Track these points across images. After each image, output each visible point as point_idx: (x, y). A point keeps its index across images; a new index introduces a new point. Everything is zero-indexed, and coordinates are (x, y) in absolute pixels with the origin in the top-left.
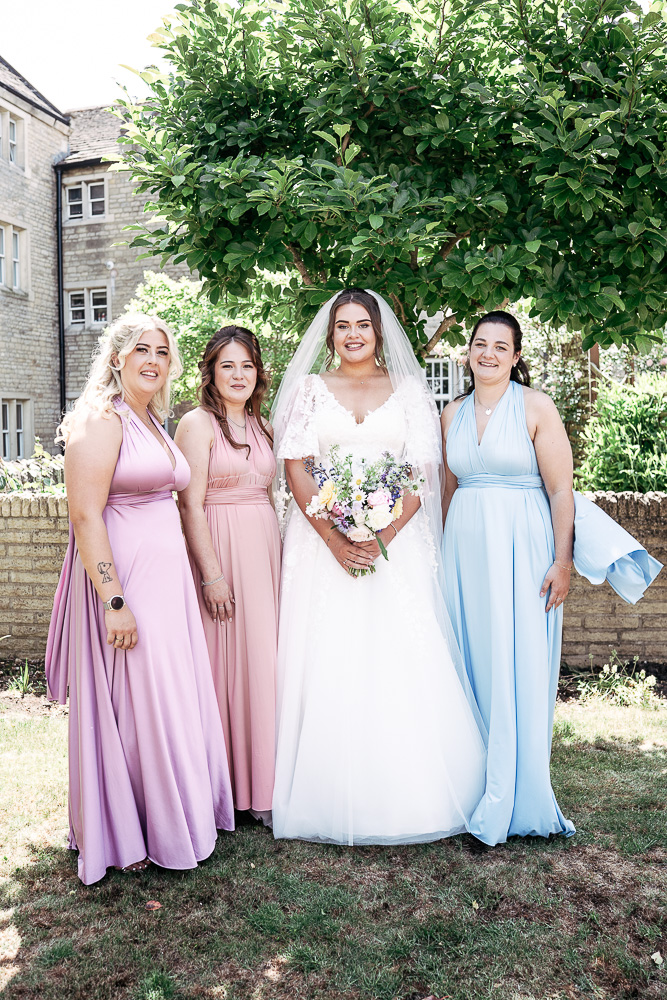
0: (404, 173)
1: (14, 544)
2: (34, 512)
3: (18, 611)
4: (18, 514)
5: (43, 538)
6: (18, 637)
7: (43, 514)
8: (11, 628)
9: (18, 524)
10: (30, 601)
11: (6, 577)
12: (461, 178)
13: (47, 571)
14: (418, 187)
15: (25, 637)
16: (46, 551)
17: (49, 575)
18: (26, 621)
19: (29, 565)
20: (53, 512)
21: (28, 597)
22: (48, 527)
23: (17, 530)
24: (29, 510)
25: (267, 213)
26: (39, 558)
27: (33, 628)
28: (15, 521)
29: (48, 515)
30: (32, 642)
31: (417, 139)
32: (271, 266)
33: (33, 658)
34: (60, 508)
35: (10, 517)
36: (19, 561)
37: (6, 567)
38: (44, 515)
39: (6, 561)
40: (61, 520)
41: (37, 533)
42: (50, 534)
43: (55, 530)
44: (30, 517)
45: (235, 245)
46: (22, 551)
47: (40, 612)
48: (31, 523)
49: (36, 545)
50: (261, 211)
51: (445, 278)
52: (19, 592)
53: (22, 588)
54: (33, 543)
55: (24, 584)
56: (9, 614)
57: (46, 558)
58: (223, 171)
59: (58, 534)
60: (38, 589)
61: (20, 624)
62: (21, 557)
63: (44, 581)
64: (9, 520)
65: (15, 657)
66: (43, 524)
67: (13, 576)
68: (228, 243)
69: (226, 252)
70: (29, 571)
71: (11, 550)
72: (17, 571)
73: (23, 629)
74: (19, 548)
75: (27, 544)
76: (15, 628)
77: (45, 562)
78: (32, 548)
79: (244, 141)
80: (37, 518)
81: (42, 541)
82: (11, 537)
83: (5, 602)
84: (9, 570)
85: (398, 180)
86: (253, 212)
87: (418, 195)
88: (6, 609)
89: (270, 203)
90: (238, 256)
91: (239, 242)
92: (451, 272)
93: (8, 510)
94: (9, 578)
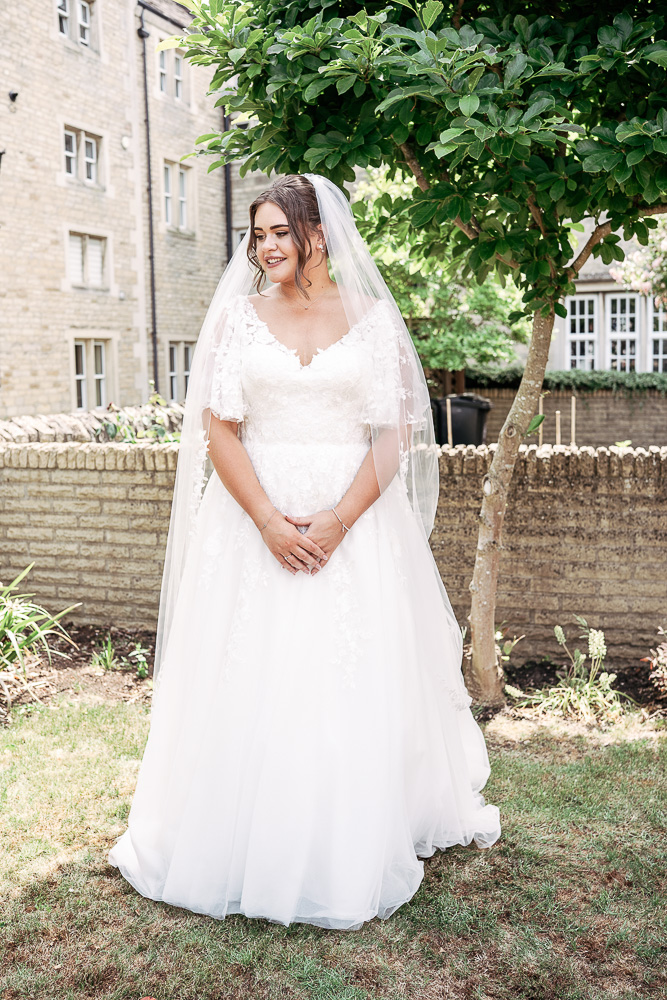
0: (537, 27)
1: (109, 500)
2: (129, 465)
3: (114, 574)
4: (113, 467)
5: (139, 493)
6: (114, 603)
7: (139, 467)
8: (107, 593)
9: (114, 477)
10: (126, 564)
11: (102, 537)
12: (611, 24)
13: (145, 531)
14: (553, 43)
15: (121, 603)
16: (142, 509)
17: (146, 535)
18: (122, 586)
19: (123, 523)
20: (150, 466)
21: (124, 559)
22: (145, 482)
23: (112, 485)
24: (124, 461)
25: (352, 88)
26: (136, 516)
27: (131, 594)
28: (110, 474)
29: (144, 469)
30: (129, 609)
32: (364, 161)
33: (130, 627)
34: (157, 461)
35: (104, 470)
36: (115, 519)
37: (101, 526)
38: (141, 469)
39: (102, 519)
40: (158, 474)
41: (133, 489)
42: (148, 490)
43: (152, 486)
44: (125, 470)
45: (319, 138)
46: (118, 507)
47: (138, 576)
48: (126, 478)
49: (133, 501)
50: (342, 89)
52: (115, 554)
53: (118, 549)
54: (129, 500)
55: (120, 545)
56: (104, 578)
57: (143, 516)
58: (291, 40)
59: (155, 490)
60: (135, 550)
61: (117, 589)
62: (117, 515)
63: (141, 543)
64: (104, 474)
65: (112, 625)
66: (140, 478)
67: (109, 536)
68: (310, 133)
69: (307, 148)
70: (126, 531)
71: (106, 507)
72: (112, 529)
73: (120, 594)
74: (114, 505)
75: (123, 501)
76: (111, 594)
77: (142, 521)
78: (128, 505)
80: (133, 471)
81: (139, 497)
82: (105, 492)
83: (101, 564)
84: (104, 529)
85: (527, 37)
86: (332, 90)
87: (552, 54)
88: (102, 571)
89: (354, 77)
90: (321, 150)
91: (324, 133)
92: (597, 152)
93: (102, 463)
94: (105, 538)
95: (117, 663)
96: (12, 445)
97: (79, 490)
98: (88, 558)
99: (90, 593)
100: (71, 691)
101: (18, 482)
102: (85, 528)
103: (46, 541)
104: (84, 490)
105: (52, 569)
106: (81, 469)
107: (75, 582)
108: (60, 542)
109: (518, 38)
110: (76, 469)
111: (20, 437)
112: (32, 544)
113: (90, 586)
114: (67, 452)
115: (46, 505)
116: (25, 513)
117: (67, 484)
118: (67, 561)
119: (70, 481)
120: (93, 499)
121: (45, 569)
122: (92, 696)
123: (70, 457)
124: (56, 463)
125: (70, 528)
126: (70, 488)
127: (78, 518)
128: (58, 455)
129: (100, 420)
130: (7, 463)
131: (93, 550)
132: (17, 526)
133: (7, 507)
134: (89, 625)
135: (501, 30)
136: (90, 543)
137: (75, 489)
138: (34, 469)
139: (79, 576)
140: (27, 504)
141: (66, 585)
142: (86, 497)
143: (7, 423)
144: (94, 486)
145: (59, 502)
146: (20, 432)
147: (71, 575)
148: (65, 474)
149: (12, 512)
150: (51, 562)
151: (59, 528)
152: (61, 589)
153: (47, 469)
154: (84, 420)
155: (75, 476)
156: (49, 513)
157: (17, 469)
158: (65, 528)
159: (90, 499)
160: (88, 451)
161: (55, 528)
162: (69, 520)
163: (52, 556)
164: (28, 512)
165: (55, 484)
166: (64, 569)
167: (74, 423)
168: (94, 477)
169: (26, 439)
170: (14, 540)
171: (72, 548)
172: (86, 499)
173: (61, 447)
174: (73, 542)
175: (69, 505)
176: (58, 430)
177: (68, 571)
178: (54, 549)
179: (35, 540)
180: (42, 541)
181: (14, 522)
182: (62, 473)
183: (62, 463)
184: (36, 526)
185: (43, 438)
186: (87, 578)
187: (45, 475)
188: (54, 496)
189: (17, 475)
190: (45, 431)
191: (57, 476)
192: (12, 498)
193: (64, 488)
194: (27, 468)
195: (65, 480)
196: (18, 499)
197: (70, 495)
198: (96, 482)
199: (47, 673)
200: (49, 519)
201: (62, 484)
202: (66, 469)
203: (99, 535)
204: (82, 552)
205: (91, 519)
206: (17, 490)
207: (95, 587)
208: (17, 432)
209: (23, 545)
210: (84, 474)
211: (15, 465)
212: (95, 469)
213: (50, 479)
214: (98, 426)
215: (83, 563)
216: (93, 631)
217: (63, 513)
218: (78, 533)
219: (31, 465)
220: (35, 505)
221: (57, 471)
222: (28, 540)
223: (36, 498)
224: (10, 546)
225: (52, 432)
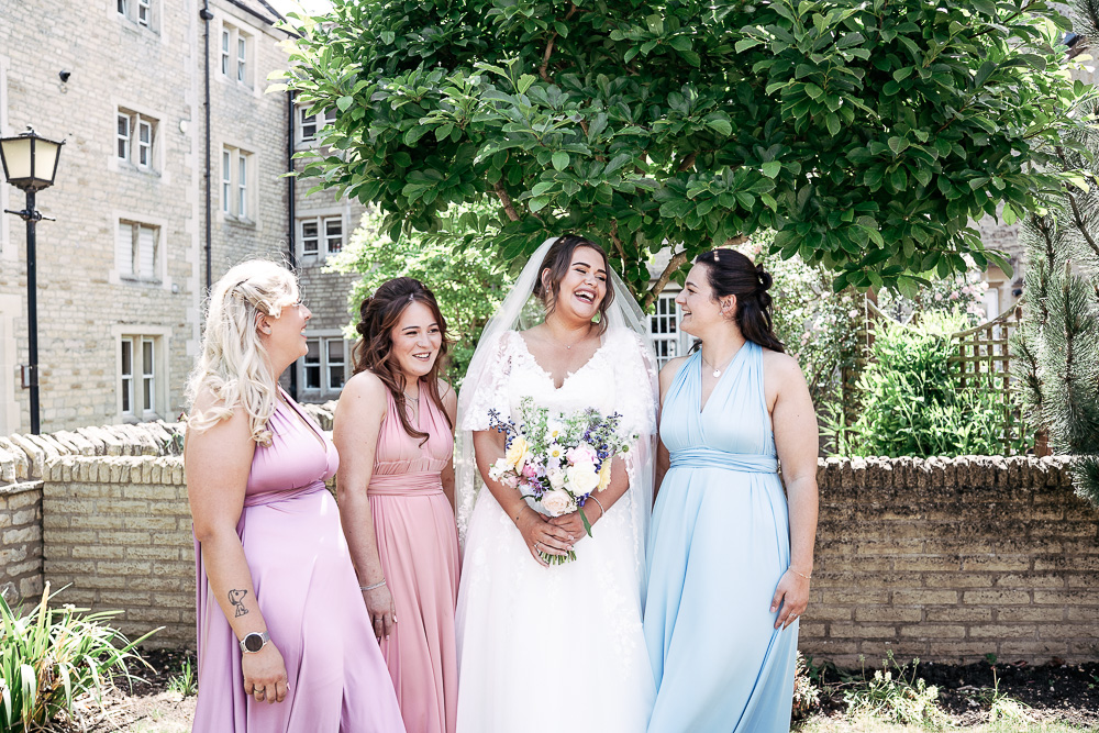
0: (614, 85)
3: (190, 594)
6: (189, 625)
8: (181, 614)
11: (177, 555)
12: (680, 92)
14: (630, 101)
25: (449, 136)
31: (626, 44)
32: (459, 198)
35: (181, 485)
37: (176, 543)
39: (177, 536)
45: (416, 174)
50: (440, 136)
51: (663, 207)
56: (179, 598)
58: (396, 88)
64: (181, 489)
65: (186, 648)
67: (185, 553)
68: (408, 170)
69: (405, 183)
71: (182, 524)
72: (188, 546)
79: (428, 50)
82: (182, 507)
83: (176, 583)
84: (180, 547)
85: (607, 94)
86: (430, 135)
87: (629, 111)
88: (177, 591)
89: (452, 124)
90: (419, 187)
91: (421, 170)
92: (671, 199)
93: (179, 477)
94: (180, 556)
96: (81, 459)
97: (153, 506)
98: (161, 577)
99: (164, 614)
100: (148, 719)
101: (87, 497)
102: (158, 546)
103: (115, 560)
104: (159, 506)
105: (122, 590)
106: (156, 484)
107: (147, 603)
108: (131, 561)
109: (599, 94)
110: (151, 484)
111: (86, 449)
112: (100, 564)
113: (163, 607)
114: (141, 466)
115: (118, 522)
116: (93, 530)
117: (141, 499)
118: (139, 581)
119: (144, 496)
120: (169, 516)
121: (113, 590)
122: (172, 723)
123: (145, 471)
124: (129, 477)
125: (142, 546)
126: (145, 504)
127: (151, 535)
128: (130, 469)
129: (168, 430)
130: (75, 477)
131: (167, 568)
132: (84, 544)
133: (73, 524)
134: (160, 649)
135: (584, 86)
136: (164, 562)
137: (149, 504)
138: (105, 484)
139: (152, 596)
140: (94, 521)
141: (137, 606)
142: (161, 514)
143: (72, 433)
144: (170, 501)
145: (132, 519)
146: (87, 444)
147: (142, 596)
148: (138, 489)
149: (79, 529)
150: (120, 582)
151: (131, 546)
152: (130, 610)
153: (119, 483)
154: (152, 431)
155: (148, 492)
156: (120, 530)
157: (86, 483)
158: (138, 546)
159: (165, 515)
160: (164, 465)
161: (126, 546)
162: (144, 537)
163: (122, 575)
164: (96, 530)
165: (128, 499)
166: (135, 591)
167: (142, 434)
168: (170, 493)
169: (92, 452)
170: (80, 559)
171: (145, 567)
172: (160, 515)
173: (136, 461)
174: (145, 561)
175: (143, 522)
176: (125, 441)
177: (139, 592)
178: (124, 568)
179: (104, 559)
180: (111, 560)
181: (81, 540)
182: (135, 487)
183: (136, 477)
184: (105, 545)
185: (110, 450)
186: (159, 599)
187: (117, 491)
188: (126, 513)
189: (85, 490)
190: (113, 442)
191: (129, 491)
192: (79, 514)
193: (137, 503)
194: (98, 483)
195: (138, 495)
196: (86, 515)
197: (143, 510)
198: (172, 497)
199: (120, 701)
200: (120, 536)
201: (135, 499)
202: (141, 484)
203: (176, 553)
204: (155, 571)
205: (166, 536)
206: (85, 506)
207: (169, 608)
208: (82, 444)
209: (90, 564)
210: (158, 489)
211: (84, 479)
212: (172, 484)
213: (122, 494)
214: (168, 438)
215: (156, 582)
216: (166, 654)
217: (136, 530)
218: (151, 551)
219: (102, 480)
220: (106, 522)
221: (130, 486)
222: (96, 561)
223: (106, 514)
224: (75, 565)
225: (120, 443)
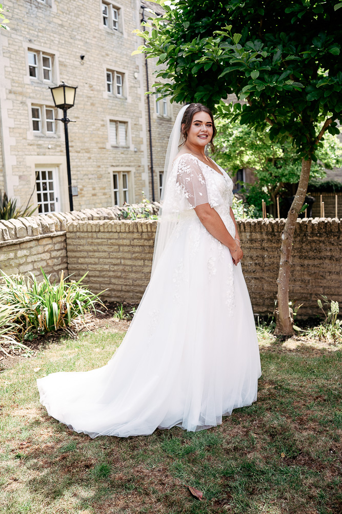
0: (289, 37)
1: (123, 245)
2: (131, 230)
3: (125, 278)
4: (124, 231)
5: (136, 242)
6: (125, 292)
7: (135, 231)
8: (122, 287)
9: (124, 235)
10: (130, 274)
12: (318, 36)
13: (138, 259)
14: (297, 44)
15: (128, 291)
16: (137, 249)
17: (139, 261)
18: (128, 284)
19: (129, 255)
20: (140, 230)
21: (129, 272)
22: (138, 237)
23: (124, 239)
24: (129, 228)
25: (211, 68)
26: (134, 252)
27: (132, 287)
28: (123, 234)
29: (138, 231)
30: (131, 294)
33: (132, 302)
34: (143, 228)
35: (120, 232)
36: (125, 254)
37: (119, 257)
38: (136, 231)
39: (120, 254)
40: (144, 234)
41: (133, 240)
42: (139, 241)
43: (141, 239)
44: (129, 232)
46: (126, 249)
47: (135, 279)
48: (130, 235)
49: (133, 246)
50: (207, 68)
51: (309, 95)
52: (125, 269)
53: (127, 267)
54: (131, 245)
55: (128, 265)
56: (121, 280)
57: (137, 252)
58: (185, 48)
59: (143, 240)
60: (134, 268)
61: (126, 285)
62: (126, 252)
63: (137, 264)
64: (120, 234)
65: (124, 301)
66: (136, 235)
67: (123, 261)
70: (130, 259)
71: (121, 248)
72: (124, 258)
73: (128, 288)
74: (125, 247)
75: (129, 246)
76: (124, 287)
77: (137, 254)
78: (131, 247)
80: (133, 232)
81: (135, 244)
82: (121, 242)
83: (119, 274)
84: (121, 258)
85: (286, 41)
86: (202, 69)
87: (295, 49)
88: (119, 277)
89: (212, 62)
90: (202, 93)
91: (203, 85)
93: (119, 229)
94: (121, 262)
95: (125, 316)
96: (80, 222)
97: (109, 241)
98: (113, 271)
99: (115, 287)
100: (104, 328)
101: (83, 238)
102: (112, 258)
103: (95, 264)
104: (111, 241)
105: (98, 277)
106: (110, 232)
107: (108, 282)
108: (101, 264)
109: (282, 42)
110: (108, 232)
111: (84, 218)
112: (89, 266)
113: (115, 284)
114: (104, 224)
115: (95, 248)
116: (86, 252)
117: (104, 239)
118: (105, 273)
119: (106, 237)
120: (116, 245)
121: (95, 276)
122: (113, 330)
123: (106, 226)
124: (99, 229)
125: (106, 258)
126: (106, 240)
127: (109, 254)
128: (100, 226)
129: (120, 210)
130: (78, 229)
131: (116, 268)
132: (82, 257)
133: (78, 249)
134: (114, 302)
135: (276, 38)
136: (115, 265)
137: (108, 241)
138: (90, 232)
139: (110, 279)
140: (87, 248)
141: (104, 284)
142: (112, 244)
143: (79, 212)
144: (116, 239)
145: (101, 247)
146: (84, 216)
147: (106, 279)
148: (103, 234)
149: (80, 251)
150: (97, 273)
151: (101, 258)
152: (102, 285)
153: (95, 232)
154: (113, 210)
155: (107, 235)
156: (97, 252)
157: (82, 232)
158: (104, 258)
159: (114, 245)
160: (113, 224)
161: (99, 258)
162: (105, 254)
163: (98, 271)
164: (88, 251)
165: (99, 238)
166: (103, 277)
167: (108, 212)
168: (116, 235)
169: (86, 219)
170: (82, 264)
171: (107, 267)
172: (112, 245)
173: (102, 222)
174: (107, 264)
175: (105, 248)
176: (101, 215)
177: (105, 277)
178: (98, 267)
179: (91, 264)
180: (94, 264)
181: (81, 256)
182: (102, 234)
183: (102, 229)
184: (91, 258)
185: (95, 218)
186: (113, 281)
187: (95, 235)
188: (99, 244)
189: (82, 235)
190: (96, 215)
191: (100, 235)
192: (80, 245)
193: (103, 240)
194: (87, 232)
195: (103, 237)
196: (83, 245)
197: (105, 243)
198: (117, 237)
199: (95, 320)
200: (97, 254)
201: (102, 239)
202: (104, 232)
203: (119, 261)
204: (111, 269)
205: (115, 254)
206: (83, 242)
207: (117, 285)
208: (83, 216)
209: (85, 266)
210: (111, 234)
211: (82, 230)
212: (116, 232)
213: (97, 236)
214: (119, 213)
215: (111, 274)
216: (116, 304)
217: (103, 252)
218: (109, 260)
219: (89, 230)
220: (90, 248)
221: (100, 233)
222: (88, 264)
223: (91, 245)
224: (80, 266)
225: (98, 216)
